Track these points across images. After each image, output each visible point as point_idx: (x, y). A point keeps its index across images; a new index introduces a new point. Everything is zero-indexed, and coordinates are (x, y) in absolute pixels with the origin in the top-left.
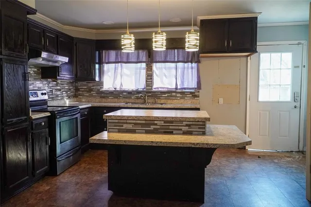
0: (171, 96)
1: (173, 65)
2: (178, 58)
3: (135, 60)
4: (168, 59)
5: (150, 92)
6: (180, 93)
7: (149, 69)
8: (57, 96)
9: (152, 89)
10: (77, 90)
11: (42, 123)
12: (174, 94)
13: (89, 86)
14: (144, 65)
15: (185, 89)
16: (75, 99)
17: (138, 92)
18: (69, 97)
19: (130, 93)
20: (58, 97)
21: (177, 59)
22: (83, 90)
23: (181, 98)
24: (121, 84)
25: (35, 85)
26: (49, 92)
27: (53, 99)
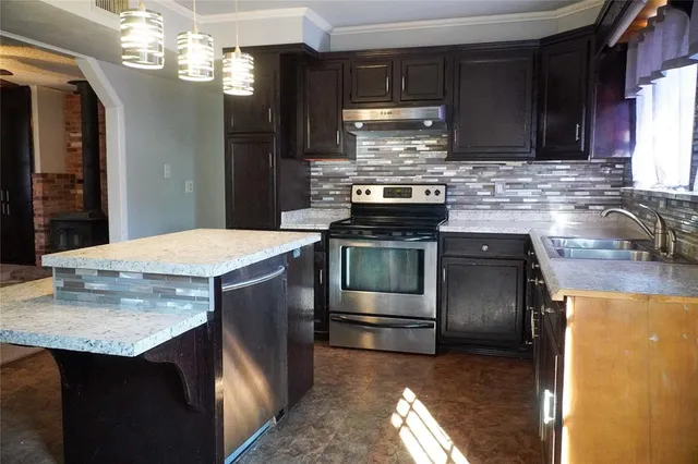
8: (517, 200)
18: (581, 207)
20: (521, 202)
25: (432, 173)
26: (480, 190)
27: (496, 206)
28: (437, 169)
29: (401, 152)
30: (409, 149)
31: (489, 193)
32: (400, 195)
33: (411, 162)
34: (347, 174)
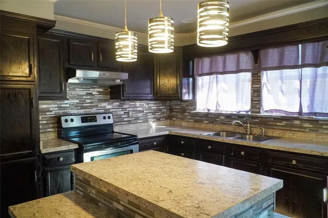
0: (293, 126)
1: (295, 72)
2: (303, 60)
3: (234, 69)
4: (286, 63)
5: (257, 117)
6: (309, 121)
7: (256, 80)
8: (137, 118)
9: (259, 112)
10: (171, 110)
11: (60, 157)
12: (297, 122)
13: (183, 105)
14: (248, 75)
15: (315, 114)
16: (168, 122)
17: (239, 116)
18: (158, 119)
19: (229, 117)
20: (139, 119)
21: (302, 62)
22: (177, 110)
23: (311, 130)
24: (218, 104)
25: (101, 107)
26: (123, 115)
27: (129, 122)
28: (103, 104)
29: (84, 95)
30: (87, 93)
31: (126, 116)
32: (91, 121)
33: (89, 101)
34: (51, 109)
